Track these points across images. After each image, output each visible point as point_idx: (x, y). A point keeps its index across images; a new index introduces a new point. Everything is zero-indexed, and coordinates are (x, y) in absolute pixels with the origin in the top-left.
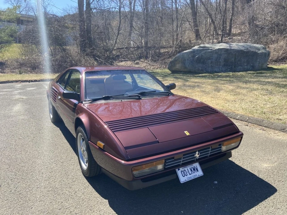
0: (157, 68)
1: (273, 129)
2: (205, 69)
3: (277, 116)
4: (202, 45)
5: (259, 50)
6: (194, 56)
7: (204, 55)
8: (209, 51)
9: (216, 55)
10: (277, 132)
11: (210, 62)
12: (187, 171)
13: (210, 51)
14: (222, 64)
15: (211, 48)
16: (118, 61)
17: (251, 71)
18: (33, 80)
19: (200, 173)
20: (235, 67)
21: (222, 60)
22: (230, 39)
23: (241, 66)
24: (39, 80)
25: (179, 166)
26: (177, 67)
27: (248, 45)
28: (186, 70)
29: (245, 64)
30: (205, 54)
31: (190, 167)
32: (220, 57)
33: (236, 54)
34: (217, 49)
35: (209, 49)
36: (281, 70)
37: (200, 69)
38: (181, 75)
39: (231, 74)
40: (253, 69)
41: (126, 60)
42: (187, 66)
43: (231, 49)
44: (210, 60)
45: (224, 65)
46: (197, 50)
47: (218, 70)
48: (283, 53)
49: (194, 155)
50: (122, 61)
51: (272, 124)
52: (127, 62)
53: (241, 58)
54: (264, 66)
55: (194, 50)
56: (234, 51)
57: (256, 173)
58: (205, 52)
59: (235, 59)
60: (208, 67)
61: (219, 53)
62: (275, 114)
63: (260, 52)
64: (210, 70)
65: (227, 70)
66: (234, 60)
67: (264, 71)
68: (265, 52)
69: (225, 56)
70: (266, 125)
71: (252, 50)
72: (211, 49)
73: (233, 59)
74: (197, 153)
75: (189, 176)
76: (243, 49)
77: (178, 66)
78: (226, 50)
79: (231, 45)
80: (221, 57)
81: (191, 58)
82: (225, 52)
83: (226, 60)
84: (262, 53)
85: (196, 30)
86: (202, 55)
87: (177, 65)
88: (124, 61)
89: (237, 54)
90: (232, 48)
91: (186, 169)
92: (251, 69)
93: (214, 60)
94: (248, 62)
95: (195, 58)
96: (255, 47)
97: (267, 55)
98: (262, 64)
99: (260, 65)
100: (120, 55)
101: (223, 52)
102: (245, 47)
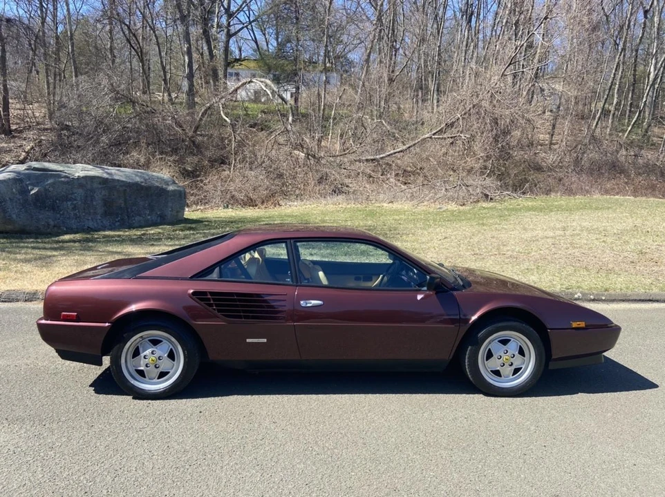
2: (63, 222)
4: (34, 165)
6: (25, 192)
7: (51, 189)
8: (62, 181)
9: (80, 191)
11: (71, 207)
13: (63, 179)
14: (100, 211)
15: (64, 174)
17: (162, 224)
20: (128, 217)
21: (98, 202)
23: (140, 215)
27: (143, 173)
28: (9, 227)
29: (147, 212)
30: (54, 187)
32: (93, 196)
33: (125, 190)
34: (83, 177)
35: (59, 175)
37: (52, 223)
39: (134, 232)
40: (163, 221)
42: (14, 216)
43: (113, 180)
44: (69, 203)
45: (106, 214)
46: (28, 176)
47: (96, 225)
53: (135, 199)
54: (179, 217)
55: (17, 173)
56: (122, 184)
58: (54, 183)
59: (125, 201)
60: (68, 218)
61: (89, 186)
63: (171, 188)
64: (75, 226)
65: (114, 224)
66: (123, 202)
68: (178, 189)
69: (103, 193)
71: (157, 184)
73: (121, 201)
76: (138, 179)
78: (104, 181)
79: (107, 171)
80: (95, 195)
81: (20, 197)
82: (100, 184)
83: (107, 203)
84: (175, 191)
86: (46, 190)
89: (128, 190)
90: (116, 178)
92: (159, 221)
93: (80, 203)
94: (152, 208)
95: (30, 198)
96: (158, 178)
97: (183, 195)
98: (177, 212)
99: (174, 213)
101: (96, 185)
102: (140, 177)
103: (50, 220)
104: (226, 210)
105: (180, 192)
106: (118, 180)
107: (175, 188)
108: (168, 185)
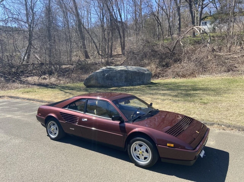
0: (67, 83)
2: (113, 84)
4: (108, 67)
6: (104, 75)
7: (111, 74)
8: (114, 72)
9: (119, 74)
14: (124, 80)
16: (24, 76)
17: (142, 85)
19: (204, 152)
20: (132, 82)
21: (123, 78)
22: (113, 59)
23: (136, 82)
26: (92, 83)
28: (99, 85)
29: (138, 81)
30: (112, 73)
32: (122, 76)
33: (132, 74)
34: (120, 70)
35: (114, 70)
36: (159, 84)
37: (110, 84)
38: (97, 89)
39: (132, 87)
40: (143, 83)
41: (32, 76)
42: (100, 82)
44: (115, 78)
45: (125, 81)
46: (106, 70)
47: (122, 85)
48: (154, 72)
50: (28, 77)
52: (33, 77)
53: (135, 76)
54: (149, 82)
55: (103, 70)
56: (131, 72)
58: (112, 72)
59: (132, 77)
60: (115, 83)
61: (121, 73)
63: (146, 72)
64: (116, 85)
65: (128, 84)
68: (149, 72)
69: (125, 75)
72: (116, 70)
73: (130, 77)
75: (202, 154)
76: (136, 70)
77: (93, 82)
78: (126, 71)
79: (128, 68)
81: (102, 76)
82: (124, 72)
83: (126, 78)
84: (147, 73)
85: (85, 50)
86: (110, 74)
87: (92, 81)
88: (30, 76)
90: (129, 70)
92: (142, 83)
93: (118, 78)
94: (140, 79)
95: (105, 77)
96: (143, 69)
97: (150, 75)
99: (147, 81)
100: (24, 71)
101: (123, 72)
102: (137, 69)
103: (110, 83)
104: (173, 79)
106: (130, 71)
107: (148, 72)
108: (146, 71)
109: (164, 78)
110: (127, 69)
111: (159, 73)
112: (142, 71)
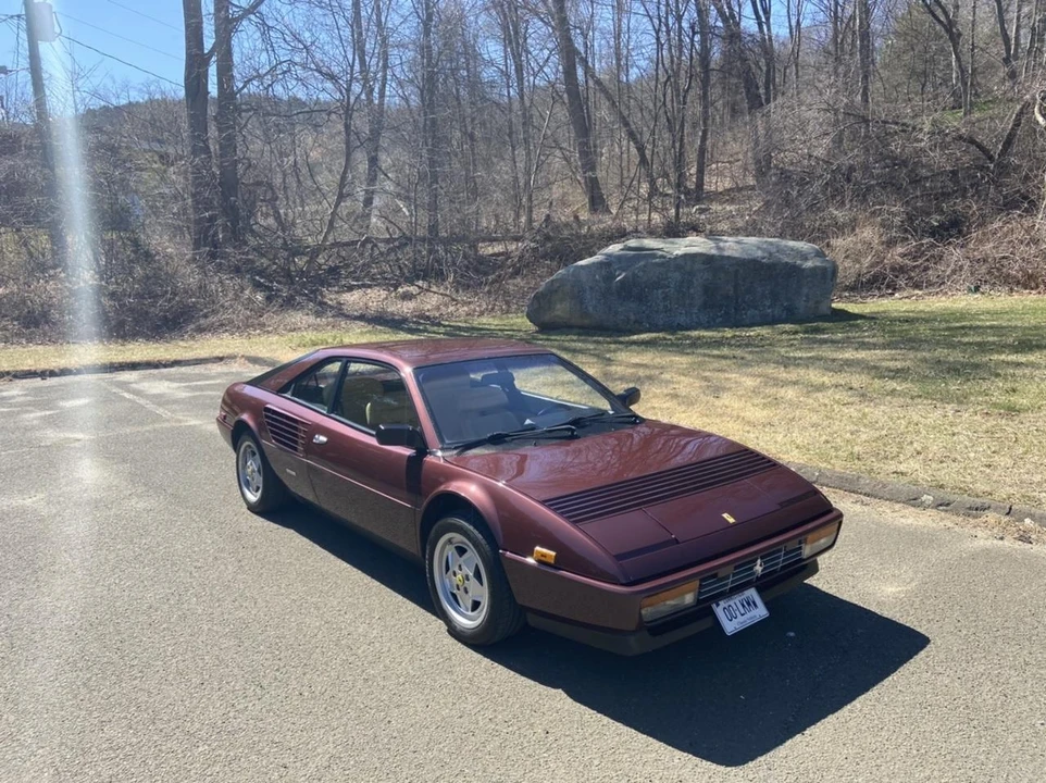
0: (482, 314)
1: (887, 500)
2: (649, 317)
3: (892, 466)
4: (633, 243)
5: (805, 258)
6: (609, 278)
7: (641, 274)
8: (656, 263)
9: (677, 275)
10: (897, 506)
11: (660, 297)
12: (735, 607)
13: (657, 260)
14: (699, 301)
15: (660, 253)
16: (336, 289)
17: (785, 322)
18: (56, 370)
19: (761, 612)
20: (736, 310)
21: (696, 290)
22: (702, 211)
23: (755, 308)
24: (78, 367)
25: (717, 598)
26: (558, 313)
27: (771, 243)
28: (586, 322)
29: (768, 303)
30: (644, 271)
31: (740, 598)
32: (691, 281)
33: (737, 271)
34: (681, 256)
35: (655, 254)
36: (871, 318)
37: (632, 317)
38: (575, 338)
39: (729, 333)
40: (791, 316)
41: (364, 286)
42: (590, 309)
43: (723, 257)
44: (660, 291)
45: (705, 306)
46: (619, 258)
47: (689, 321)
48: (872, 266)
49: (752, 568)
50: (351, 289)
51: (884, 486)
52: (369, 290)
53: (752, 283)
54: (823, 309)
55: (609, 256)
56: (732, 262)
57: (873, 608)
58: (645, 266)
59: (736, 287)
60: (657, 312)
61: (688, 268)
62: (886, 458)
63: (809, 264)
64: (661, 322)
65: (714, 320)
66: (732, 289)
67: (826, 325)
68: (823, 264)
69: (706, 276)
70: (867, 490)
72: (664, 257)
73: (730, 287)
74: (759, 561)
75: (740, 619)
76: (760, 253)
77: (561, 310)
78: (707, 259)
79: (721, 244)
80: (694, 280)
81: (602, 285)
82: (703, 263)
83: (708, 290)
84: (814, 269)
85: (590, 178)
86: (634, 275)
87: (558, 306)
88: (359, 287)
89: (741, 271)
90: (726, 254)
91: (731, 603)
92: (784, 316)
93: (673, 290)
94: (775, 297)
95: (614, 285)
96: (792, 250)
97: (829, 275)
98: (817, 302)
99: (811, 304)
100: (342, 267)
101: (698, 266)
102: (764, 250)
103: (631, 314)
104: (971, 296)
105: (824, 270)
106: (729, 257)
107: (818, 264)
108: (806, 259)
109: (920, 293)
110: (718, 248)
111: (899, 270)
112: (786, 260)
